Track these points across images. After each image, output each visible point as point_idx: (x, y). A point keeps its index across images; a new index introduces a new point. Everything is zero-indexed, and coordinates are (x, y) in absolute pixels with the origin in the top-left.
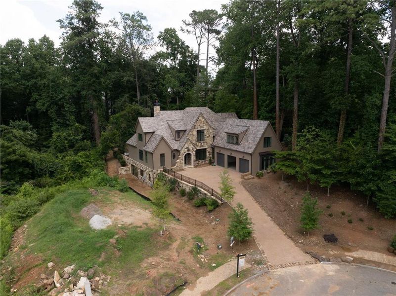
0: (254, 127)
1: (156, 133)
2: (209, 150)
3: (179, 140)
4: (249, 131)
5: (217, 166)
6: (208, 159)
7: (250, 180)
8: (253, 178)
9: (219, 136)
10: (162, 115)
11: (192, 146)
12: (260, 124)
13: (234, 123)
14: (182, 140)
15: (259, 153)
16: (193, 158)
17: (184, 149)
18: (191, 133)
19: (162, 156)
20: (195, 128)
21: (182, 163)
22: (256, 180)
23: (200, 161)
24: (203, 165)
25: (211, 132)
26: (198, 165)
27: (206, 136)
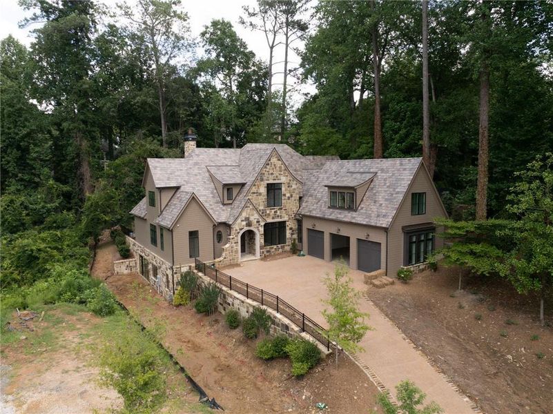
0: (387, 172)
1: (182, 189)
2: (291, 224)
3: (231, 204)
4: (376, 182)
5: (308, 258)
6: (289, 242)
7: (387, 288)
8: (393, 283)
9: (311, 196)
10: (198, 155)
11: (256, 216)
12: (401, 164)
13: (342, 168)
14: (236, 203)
15: (403, 228)
16: (259, 240)
17: (239, 221)
18: (254, 189)
19: (193, 235)
20: (262, 180)
21: (236, 252)
22: (399, 288)
23: (273, 248)
24: (279, 254)
25: (295, 189)
26: (270, 256)
27: (285, 195)
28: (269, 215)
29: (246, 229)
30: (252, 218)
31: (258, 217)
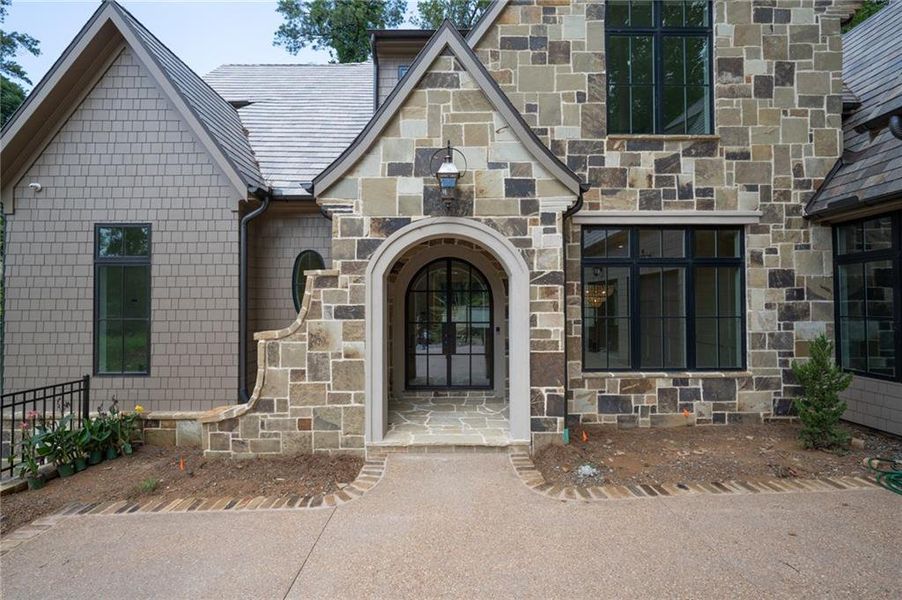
2: (782, 252)
6: (764, 363)
23: (644, 386)
24: (690, 433)
25: (810, 33)
26: (623, 434)
27: (735, 66)
28: (620, 177)
29: (426, 227)
30: (468, 161)
31: (522, 158)
